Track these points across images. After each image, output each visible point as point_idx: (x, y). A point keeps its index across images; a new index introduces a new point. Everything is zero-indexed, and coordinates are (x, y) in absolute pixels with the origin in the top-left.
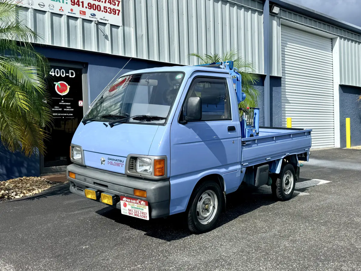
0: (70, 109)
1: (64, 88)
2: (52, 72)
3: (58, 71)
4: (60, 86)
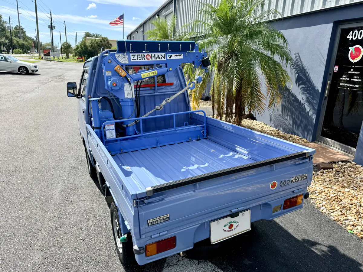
0: (357, 79)
1: (358, 53)
2: (350, 36)
3: (356, 33)
4: (354, 51)
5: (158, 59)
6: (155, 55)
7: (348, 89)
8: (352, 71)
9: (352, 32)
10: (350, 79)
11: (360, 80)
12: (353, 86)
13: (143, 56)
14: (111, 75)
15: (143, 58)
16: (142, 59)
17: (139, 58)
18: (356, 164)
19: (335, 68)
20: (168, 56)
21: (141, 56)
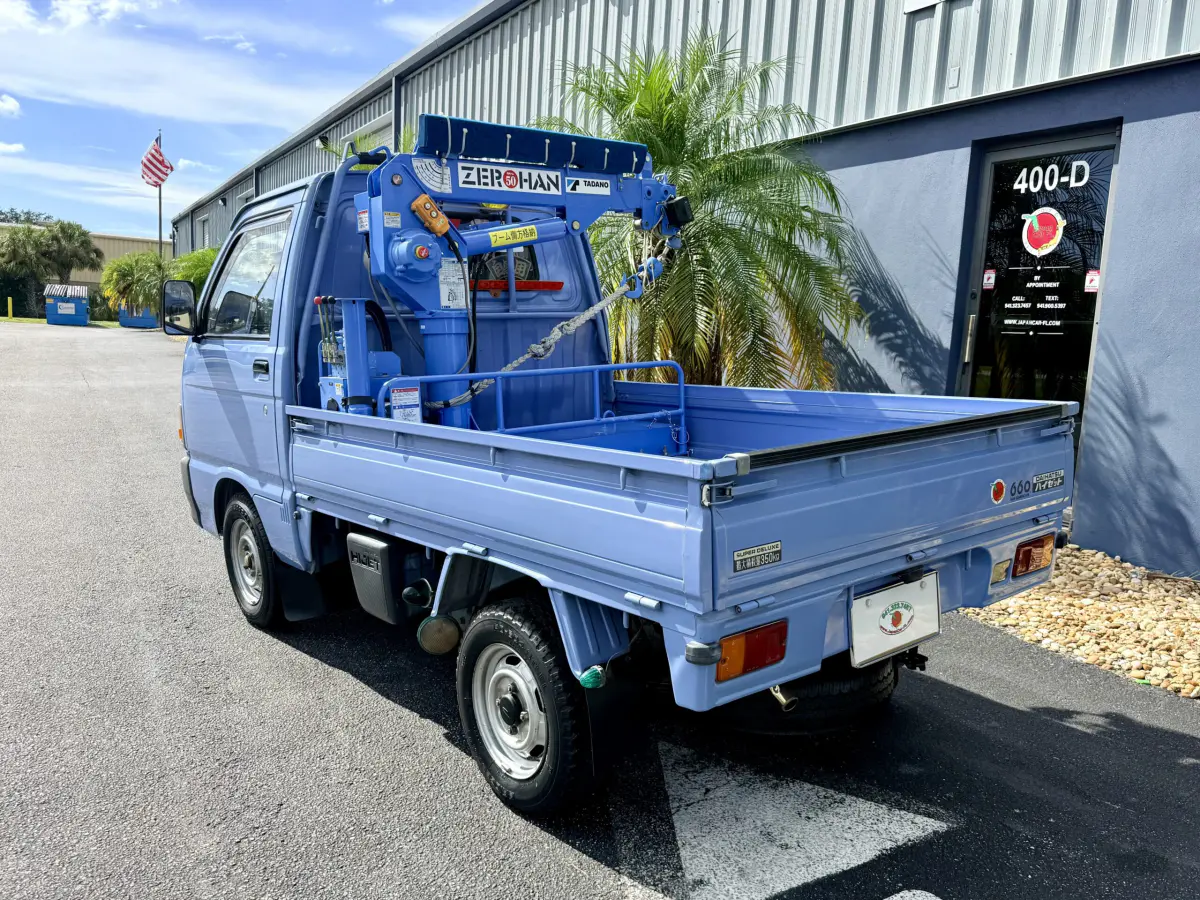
0: (1054, 302)
1: (1050, 229)
2: (1020, 182)
3: (1037, 173)
4: (1036, 226)
5: (540, 190)
6: (530, 174)
7: (1031, 333)
8: (1038, 281)
9: (1025, 171)
10: (1034, 306)
11: (1062, 306)
12: (1045, 323)
13: (496, 175)
14: (399, 226)
15: (496, 181)
16: (493, 184)
17: (483, 180)
18: (1078, 550)
19: (986, 276)
20: (569, 182)
21: (488, 174)
